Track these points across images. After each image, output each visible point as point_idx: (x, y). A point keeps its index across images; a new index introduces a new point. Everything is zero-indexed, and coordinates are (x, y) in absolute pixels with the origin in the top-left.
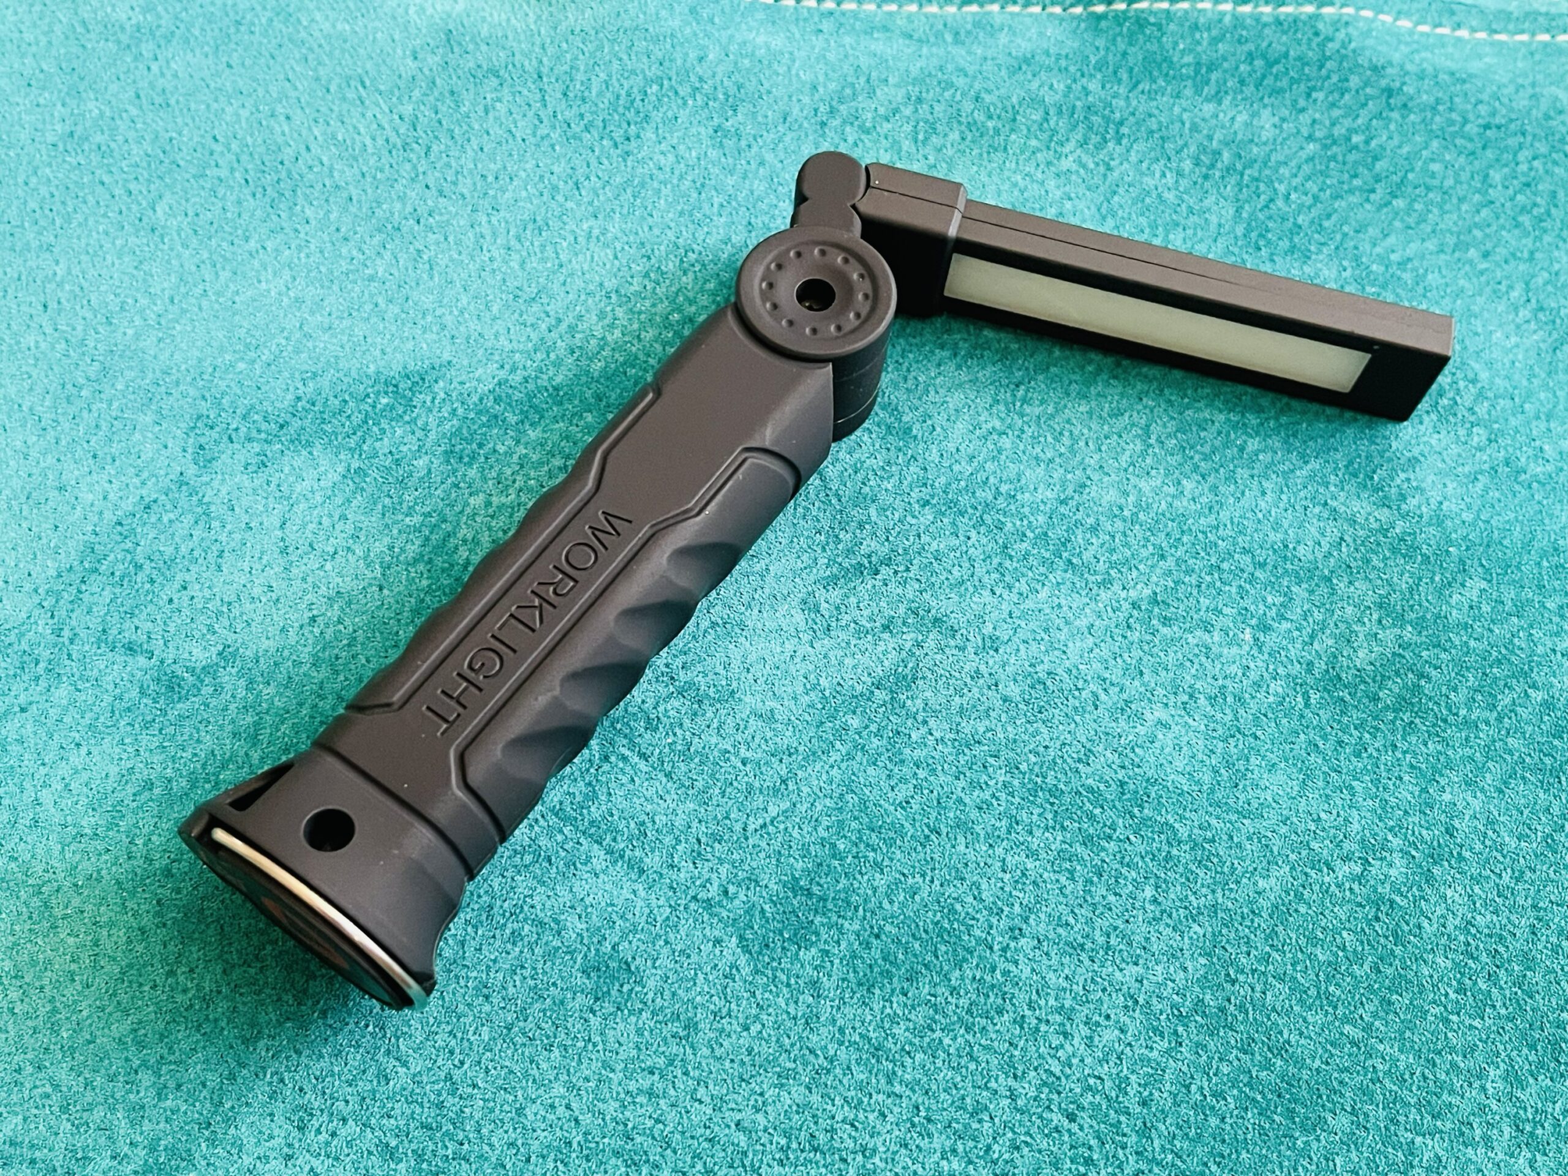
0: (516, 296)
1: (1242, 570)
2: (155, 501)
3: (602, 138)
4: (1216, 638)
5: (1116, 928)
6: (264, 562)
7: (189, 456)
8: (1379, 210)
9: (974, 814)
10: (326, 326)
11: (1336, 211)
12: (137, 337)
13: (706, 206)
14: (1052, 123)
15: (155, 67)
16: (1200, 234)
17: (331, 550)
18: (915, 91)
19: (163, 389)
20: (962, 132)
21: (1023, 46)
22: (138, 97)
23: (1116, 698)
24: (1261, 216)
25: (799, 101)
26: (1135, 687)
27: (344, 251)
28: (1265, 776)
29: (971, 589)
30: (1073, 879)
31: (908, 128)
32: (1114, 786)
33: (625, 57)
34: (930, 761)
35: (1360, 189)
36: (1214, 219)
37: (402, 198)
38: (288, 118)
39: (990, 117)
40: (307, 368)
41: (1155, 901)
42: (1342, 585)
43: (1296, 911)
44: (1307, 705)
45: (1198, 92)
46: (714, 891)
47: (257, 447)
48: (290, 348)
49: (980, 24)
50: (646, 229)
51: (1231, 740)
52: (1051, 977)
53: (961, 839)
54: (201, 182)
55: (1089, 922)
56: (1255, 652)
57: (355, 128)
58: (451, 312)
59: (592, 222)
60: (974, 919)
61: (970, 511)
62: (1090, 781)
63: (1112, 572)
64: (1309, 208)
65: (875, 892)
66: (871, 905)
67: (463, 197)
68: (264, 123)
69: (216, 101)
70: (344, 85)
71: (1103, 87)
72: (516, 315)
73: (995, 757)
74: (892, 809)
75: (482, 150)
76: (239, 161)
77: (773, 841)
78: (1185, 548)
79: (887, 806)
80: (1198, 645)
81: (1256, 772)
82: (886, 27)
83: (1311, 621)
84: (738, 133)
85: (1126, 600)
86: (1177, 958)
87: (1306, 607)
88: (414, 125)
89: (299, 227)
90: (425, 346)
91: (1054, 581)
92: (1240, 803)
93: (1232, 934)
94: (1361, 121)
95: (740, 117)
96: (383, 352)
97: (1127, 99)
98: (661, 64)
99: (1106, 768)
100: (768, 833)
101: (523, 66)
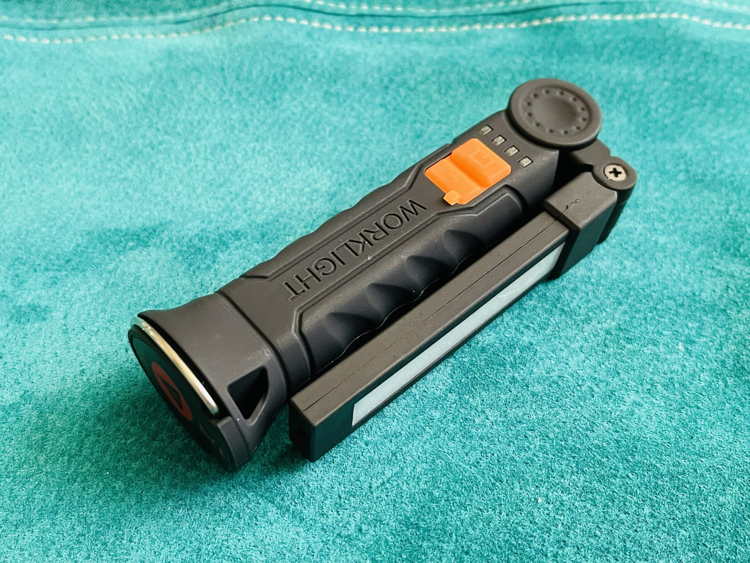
0: (211, 184)
1: (670, 309)
3: (259, 100)
4: (662, 350)
5: (629, 536)
6: (53, 339)
7: (9, 281)
9: (523, 467)
10: (97, 205)
17: (96, 329)
18: (437, 68)
20: (466, 88)
21: (495, 43)
23: (604, 390)
25: (372, 76)
26: (615, 382)
27: (109, 166)
29: (503, 329)
30: (595, 505)
31: (435, 87)
32: (613, 444)
34: (490, 435)
35: (697, 105)
36: (617, 124)
37: (143, 137)
38: (77, 99)
39: (481, 78)
40: (84, 229)
41: (652, 516)
42: (733, 313)
44: (726, 386)
45: (598, 60)
46: (352, 530)
47: (51, 274)
48: (74, 219)
49: (471, 35)
51: (682, 410)
53: (517, 484)
54: (26, 133)
55: (610, 533)
56: (687, 356)
57: (116, 102)
58: (172, 194)
59: (255, 144)
60: (531, 536)
62: (596, 442)
63: (590, 314)
64: (670, 115)
65: (462, 523)
66: (461, 532)
67: (179, 134)
68: (64, 102)
69: (36, 92)
70: (110, 80)
72: (212, 194)
73: (532, 430)
74: (468, 467)
75: (190, 109)
76: (47, 122)
77: (390, 494)
78: (632, 298)
79: (464, 466)
80: (651, 354)
81: (703, 428)
82: (418, 39)
83: (718, 336)
84: (338, 94)
85: (601, 329)
86: (674, 554)
87: (713, 328)
88: (150, 98)
89: (83, 155)
90: (156, 213)
91: (554, 322)
92: (697, 448)
93: (708, 535)
94: (692, 69)
95: (339, 86)
96: (131, 218)
97: (558, 65)
98: (292, 61)
99: (605, 433)
100: (386, 489)
101: (213, 65)
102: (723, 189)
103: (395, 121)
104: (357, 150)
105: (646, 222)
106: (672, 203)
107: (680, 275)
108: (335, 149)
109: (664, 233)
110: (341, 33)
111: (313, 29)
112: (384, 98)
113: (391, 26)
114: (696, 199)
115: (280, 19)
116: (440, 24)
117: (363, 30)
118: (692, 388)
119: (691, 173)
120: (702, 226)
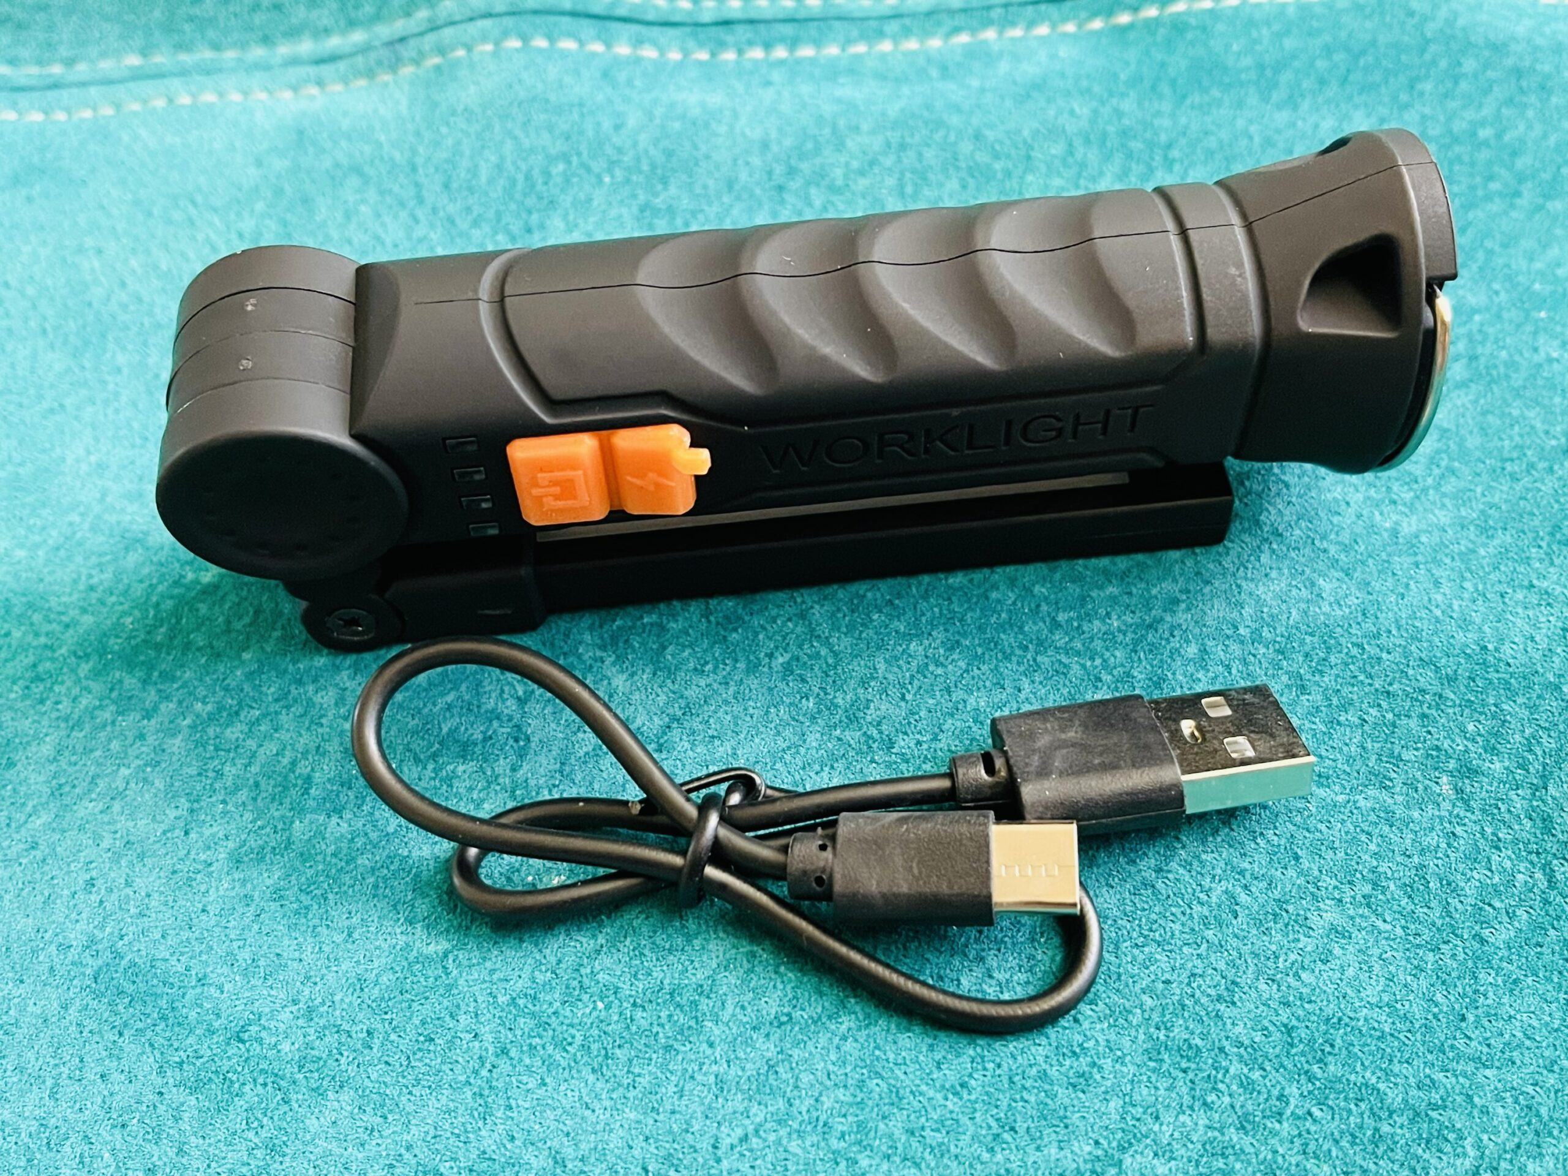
1: (1423, 692)
3: (496, 233)
4: (1399, 797)
8: (1529, 218)
14: (1079, 156)
18: (894, 137)
20: (962, 179)
21: (1030, 70)
23: (1263, 899)
25: (748, 163)
26: (1289, 879)
28: (1505, 1000)
31: (890, 182)
32: (1276, 1034)
33: (521, 135)
35: (1500, 194)
38: (99, 252)
39: (996, 156)
44: (1552, 883)
45: (1266, 99)
48: (86, 526)
49: (975, 53)
51: (1444, 948)
56: (1460, 810)
61: (1018, 652)
62: (1239, 1030)
68: (69, 260)
70: (170, 204)
71: (1140, 106)
74: (939, 1096)
76: (34, 307)
77: (759, 1162)
78: (1334, 671)
79: (931, 1093)
80: (1373, 810)
81: (1490, 994)
82: (853, 70)
83: (1539, 752)
89: (109, 378)
92: (1475, 1046)
94: (1487, 111)
95: (673, 190)
97: (1173, 115)
98: (568, 138)
99: (1262, 1008)
100: (751, 1150)
101: (392, 159)
107: (1450, 606)
109: (1413, 509)
110: (680, 66)
111: (617, 61)
113: (793, 43)
115: (541, 43)
116: (907, 32)
117: (730, 56)
118: (1470, 890)
119: (1482, 360)
120: (1505, 489)
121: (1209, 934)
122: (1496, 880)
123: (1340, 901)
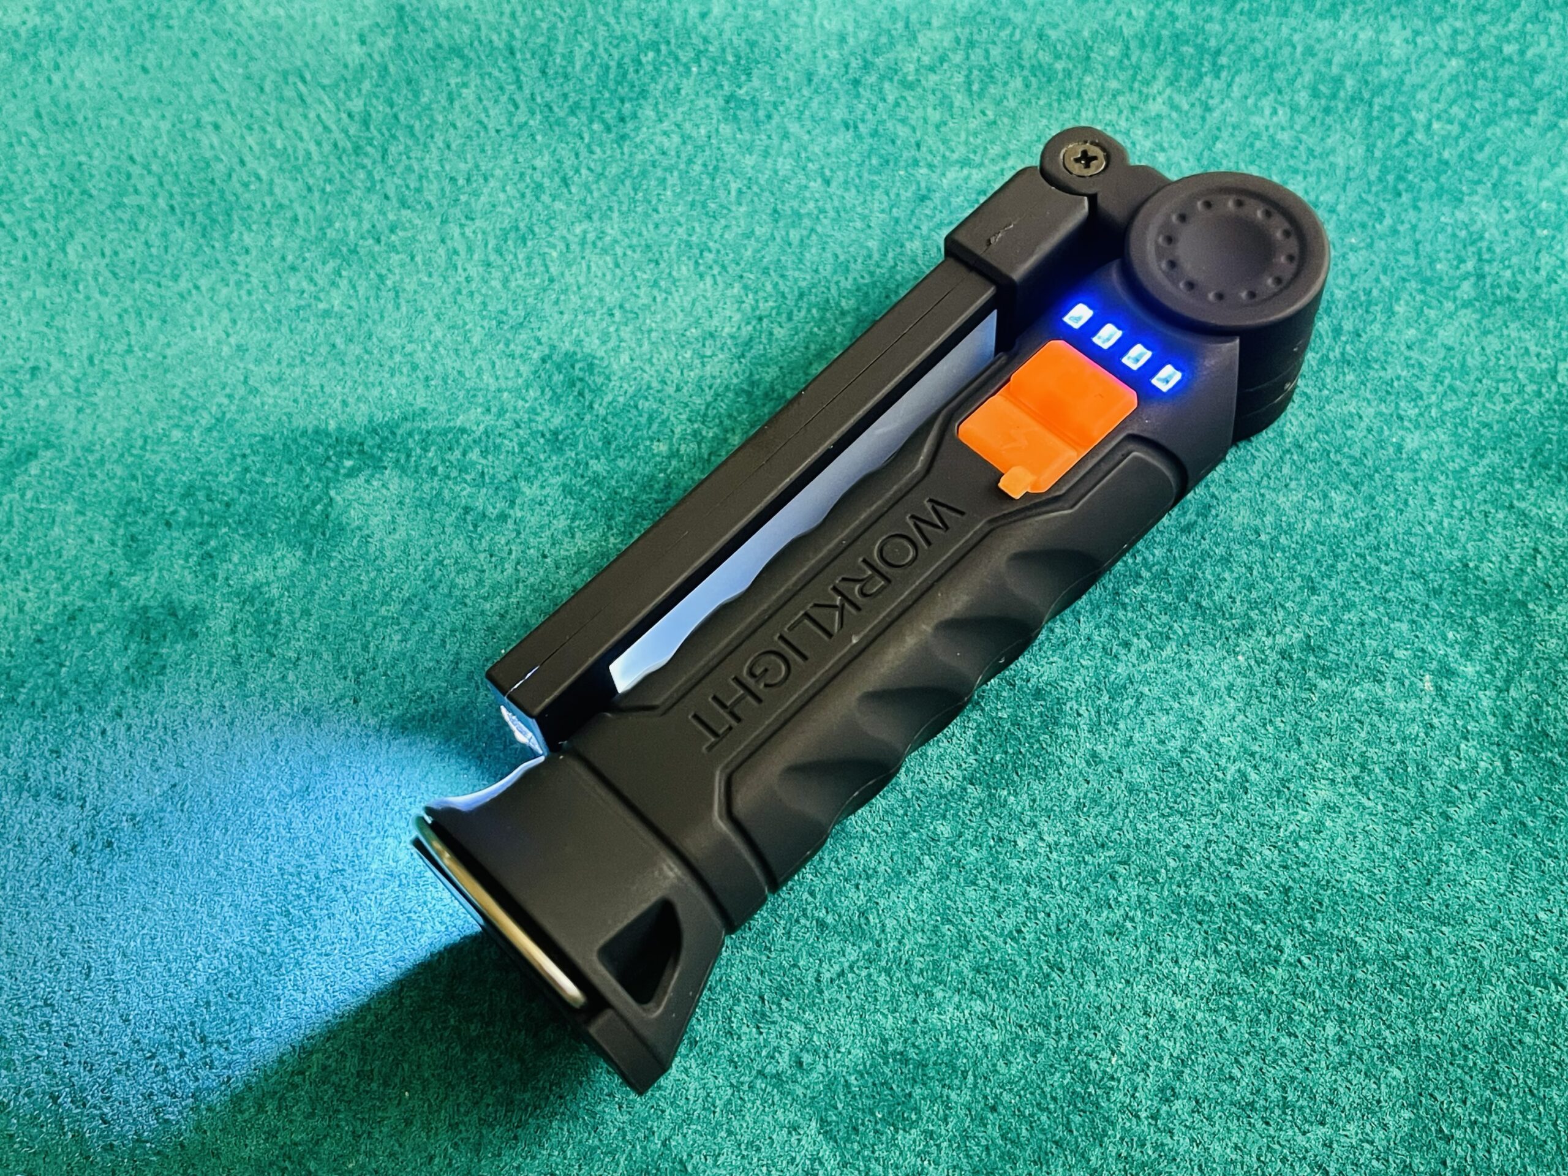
0: (500, 323)
1: (1413, 601)
2: (80, 610)
3: (591, 122)
4: (1390, 691)
5: (1293, 1079)
6: (214, 676)
7: (119, 552)
8: (1542, 135)
9: (1104, 942)
10: (275, 376)
11: (1488, 140)
12: (53, 407)
13: (722, 193)
14: (1134, 59)
15: (56, 78)
16: (1324, 181)
17: (292, 654)
18: (963, 33)
19: (85, 471)
20: (1025, 78)
22: (38, 115)
23: (1269, 778)
24: (1397, 152)
25: (825, 56)
26: (1292, 761)
27: (292, 283)
28: (1464, 868)
29: (1079, 649)
30: (1234, 1018)
31: (959, 78)
32: (1276, 893)
33: (612, 21)
34: (1044, 875)
35: (1518, 111)
36: (1340, 161)
37: (357, 214)
38: (217, 127)
39: (1058, 57)
40: (255, 430)
41: (1339, 1040)
43: (1520, 1041)
44: (1508, 770)
46: (784, 1061)
47: (199, 534)
48: (233, 408)
50: (651, 227)
51: (1416, 823)
52: (1216, 1149)
53: (1090, 976)
54: (119, 213)
55: (1259, 1072)
56: (1438, 704)
57: (296, 132)
58: (423, 348)
59: (586, 225)
60: (1112, 1078)
62: (1245, 888)
63: (1252, 614)
64: (1457, 139)
65: (986, 1051)
66: (983, 1069)
67: (429, 206)
68: (189, 135)
69: (131, 113)
70: (280, 80)
71: (1193, 9)
72: (501, 345)
73: (1125, 863)
74: (1000, 941)
75: (449, 147)
76: (161, 184)
77: (854, 993)
78: (1341, 577)
79: (993, 937)
80: (1366, 701)
81: (1451, 864)
83: (1504, 661)
84: (754, 102)
85: (1272, 648)
86: (1374, 1113)
87: (1496, 643)
88: (366, 123)
89: (237, 258)
90: (394, 392)
91: (1181, 633)
92: (1437, 906)
93: (1442, 1076)
94: (1514, 26)
95: (756, 82)
96: (345, 403)
97: (1223, 22)
98: (656, 26)
99: (1265, 870)
100: (847, 983)
101: (491, 42)
102: (1551, 323)
103: (875, 161)
104: (795, 235)
105: (1382, 400)
106: (1442, 353)
107: (1441, 523)
108: (749, 235)
109: (1417, 426)
112: (851, 109)
114: (1493, 343)
118: (1441, 774)
119: (1489, 280)
120: (1498, 409)
121: (1223, 807)
122: (1463, 765)
123: (1333, 781)
